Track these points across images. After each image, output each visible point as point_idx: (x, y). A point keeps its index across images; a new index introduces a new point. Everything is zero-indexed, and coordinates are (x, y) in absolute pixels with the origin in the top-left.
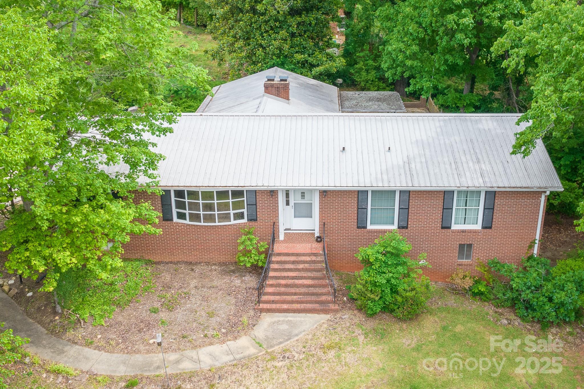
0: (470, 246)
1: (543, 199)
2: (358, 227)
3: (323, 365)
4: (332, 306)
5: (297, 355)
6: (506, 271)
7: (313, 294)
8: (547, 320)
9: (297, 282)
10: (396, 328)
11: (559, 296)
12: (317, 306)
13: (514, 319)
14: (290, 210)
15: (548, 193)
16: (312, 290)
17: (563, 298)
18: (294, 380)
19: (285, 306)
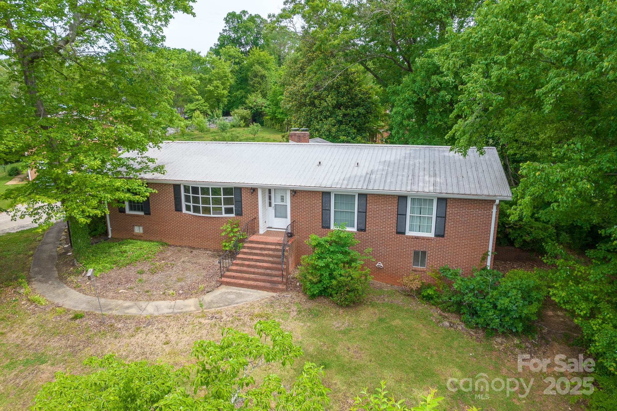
0: (424, 253)
1: (494, 210)
2: (323, 227)
3: (245, 329)
4: (280, 286)
5: (225, 317)
6: (451, 274)
7: (268, 275)
8: (491, 326)
9: (258, 264)
10: (332, 311)
11: (503, 302)
12: (268, 285)
13: (458, 324)
14: (271, 211)
15: (497, 202)
16: (269, 271)
17: (506, 304)
18: (210, 337)
19: (242, 282)
